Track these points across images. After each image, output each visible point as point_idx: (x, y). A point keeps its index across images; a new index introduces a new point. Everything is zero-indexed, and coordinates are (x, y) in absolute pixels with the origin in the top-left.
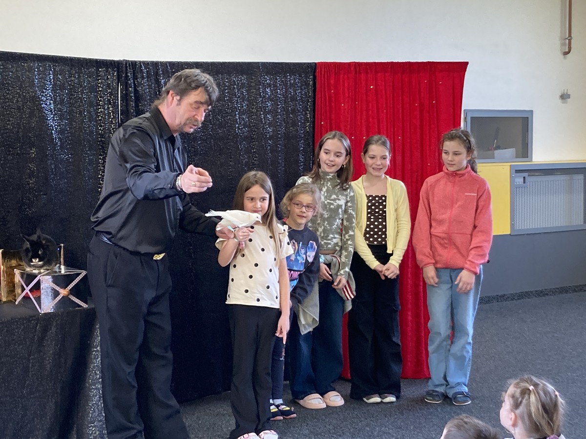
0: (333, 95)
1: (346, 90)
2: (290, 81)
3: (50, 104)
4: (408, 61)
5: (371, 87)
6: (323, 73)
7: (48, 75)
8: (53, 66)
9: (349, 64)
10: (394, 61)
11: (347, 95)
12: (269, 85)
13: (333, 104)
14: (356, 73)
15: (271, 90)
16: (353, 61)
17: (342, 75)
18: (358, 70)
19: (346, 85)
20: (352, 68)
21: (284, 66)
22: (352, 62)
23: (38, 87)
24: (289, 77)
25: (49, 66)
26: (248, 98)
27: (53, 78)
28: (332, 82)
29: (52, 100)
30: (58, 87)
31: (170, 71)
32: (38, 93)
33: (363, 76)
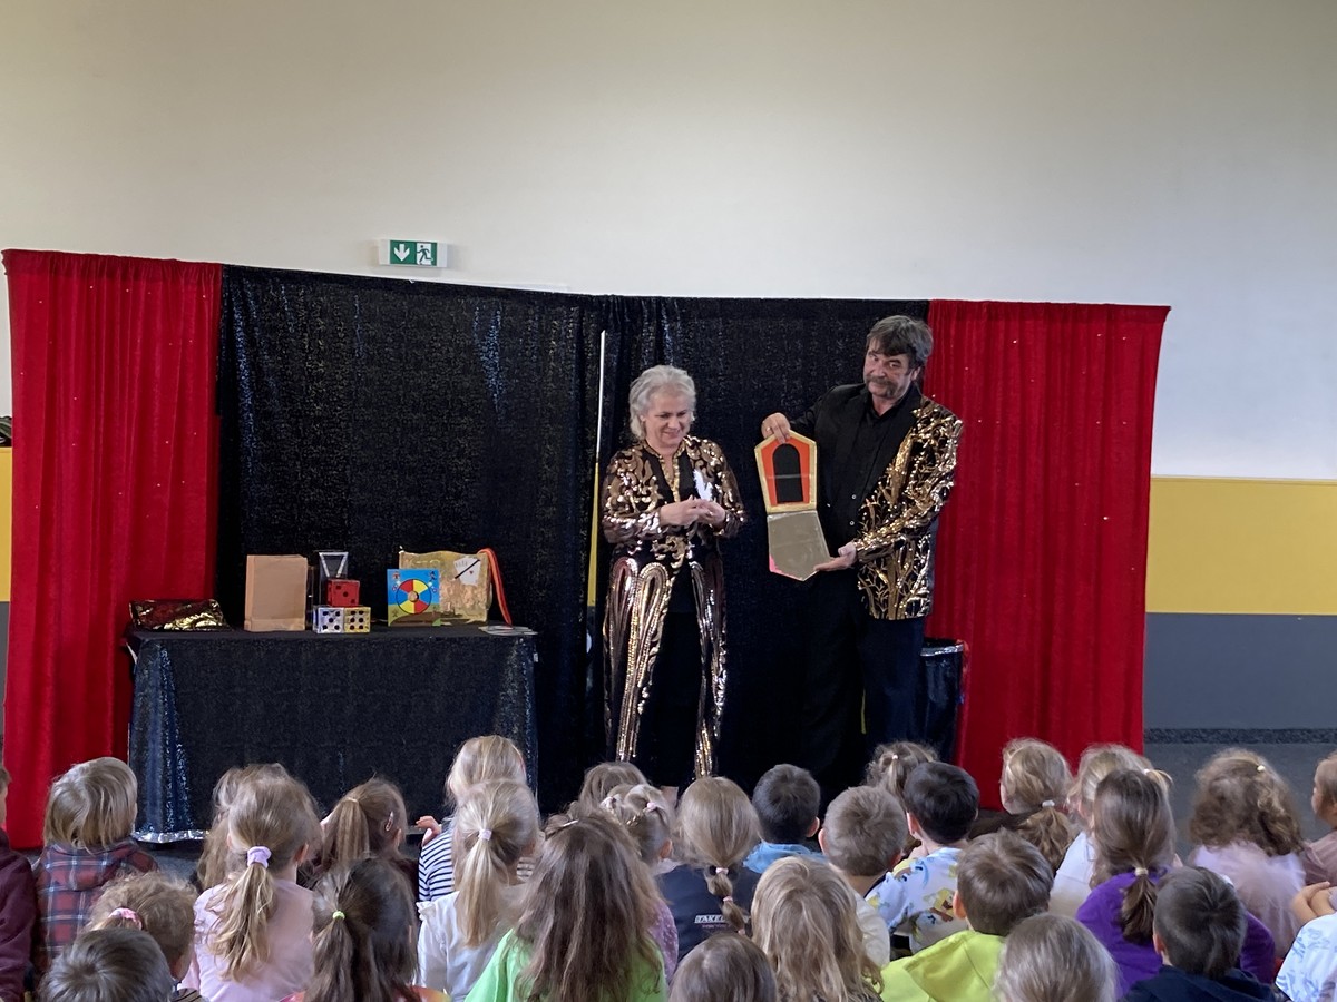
0: (952, 352)
1: (974, 345)
3: (494, 355)
5: (1015, 342)
6: (939, 316)
7: (494, 316)
8: (503, 303)
9: (981, 305)
10: (1052, 302)
11: (975, 350)
12: (842, 335)
13: (952, 367)
14: (990, 318)
15: (845, 344)
17: (968, 322)
18: (993, 314)
19: (974, 338)
20: (985, 312)
22: (986, 301)
23: (477, 332)
25: (497, 303)
26: (805, 353)
27: (501, 321)
28: (953, 332)
29: (496, 350)
30: (508, 332)
31: (678, 312)
32: (477, 341)
33: (1002, 324)
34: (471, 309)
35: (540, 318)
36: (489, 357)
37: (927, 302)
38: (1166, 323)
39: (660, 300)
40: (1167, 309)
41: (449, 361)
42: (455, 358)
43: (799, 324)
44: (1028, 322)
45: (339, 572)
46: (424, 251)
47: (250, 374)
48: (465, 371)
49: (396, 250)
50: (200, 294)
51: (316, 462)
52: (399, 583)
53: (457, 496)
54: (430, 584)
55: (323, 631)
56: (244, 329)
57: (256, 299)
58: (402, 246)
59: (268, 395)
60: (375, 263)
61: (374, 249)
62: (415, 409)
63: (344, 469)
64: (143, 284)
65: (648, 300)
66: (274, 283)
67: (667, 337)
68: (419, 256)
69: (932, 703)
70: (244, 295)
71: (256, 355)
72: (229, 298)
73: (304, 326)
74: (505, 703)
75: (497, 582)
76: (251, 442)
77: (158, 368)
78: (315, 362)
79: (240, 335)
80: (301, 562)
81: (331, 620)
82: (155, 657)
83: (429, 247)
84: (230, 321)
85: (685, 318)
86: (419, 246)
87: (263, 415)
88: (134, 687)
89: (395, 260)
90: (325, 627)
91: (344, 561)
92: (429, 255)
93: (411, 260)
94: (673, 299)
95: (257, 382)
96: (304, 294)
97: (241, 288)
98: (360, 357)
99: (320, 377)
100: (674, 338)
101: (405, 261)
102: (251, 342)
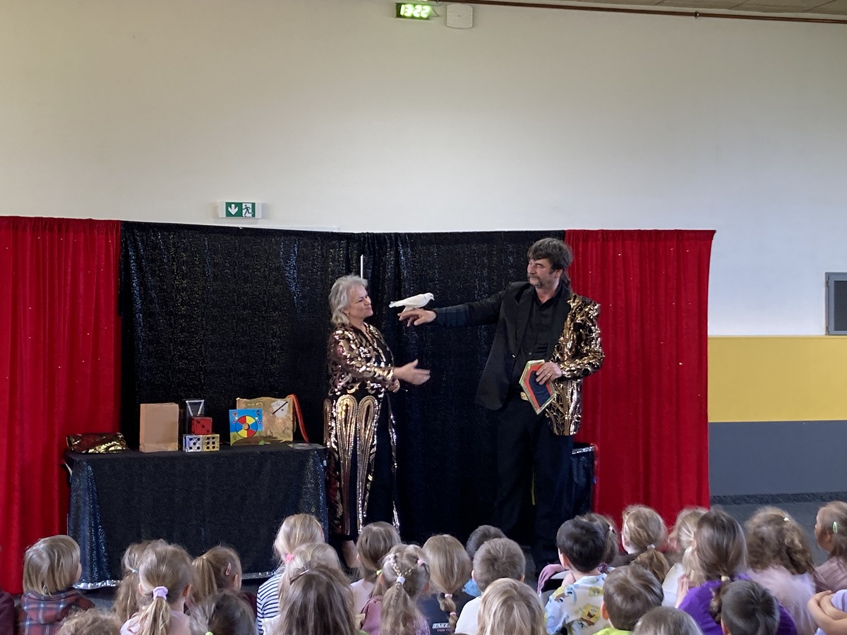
0: (580, 262)
1: (594, 258)
3: (294, 272)
4: (657, 229)
5: (619, 255)
6: (571, 240)
7: (293, 248)
8: (298, 239)
9: (597, 232)
11: (595, 262)
13: (581, 271)
14: (604, 241)
15: (514, 258)
17: (590, 243)
18: (606, 238)
19: (594, 252)
20: (600, 236)
22: (600, 230)
23: (283, 259)
26: (489, 265)
27: (297, 251)
28: (580, 249)
29: (295, 269)
30: (302, 258)
31: (408, 241)
32: (283, 264)
33: (611, 244)
34: (278, 243)
35: (322, 248)
36: (291, 274)
37: (564, 231)
38: (713, 241)
39: (397, 235)
40: (714, 232)
41: (265, 277)
42: (269, 274)
43: (485, 247)
44: (626, 242)
45: (199, 413)
46: (247, 208)
47: (140, 289)
48: (276, 283)
49: (229, 208)
50: (107, 240)
51: (182, 343)
52: (237, 418)
53: (273, 361)
54: (257, 418)
55: (190, 451)
56: (135, 261)
57: (142, 241)
58: (233, 205)
59: (151, 302)
60: (216, 217)
61: (215, 208)
62: (245, 308)
63: (201, 347)
64: (71, 235)
65: (389, 235)
66: (154, 231)
67: (402, 258)
68: (244, 211)
69: (576, 484)
70: (135, 239)
71: (143, 277)
72: (126, 242)
73: (173, 258)
74: (306, 493)
75: (299, 416)
76: (141, 332)
77: (82, 287)
78: (181, 280)
79: (133, 266)
80: (175, 407)
81: (195, 444)
82: (83, 470)
83: (250, 206)
84: (127, 257)
85: (413, 246)
86: (244, 205)
87: (149, 314)
88: (70, 490)
89: (229, 214)
90: (191, 448)
91: (202, 405)
92: (250, 211)
93: (239, 214)
94: (405, 234)
95: (144, 294)
96: (173, 237)
97: (133, 236)
98: (209, 276)
99: (184, 289)
100: (407, 258)
101: (235, 215)
102: (140, 268)
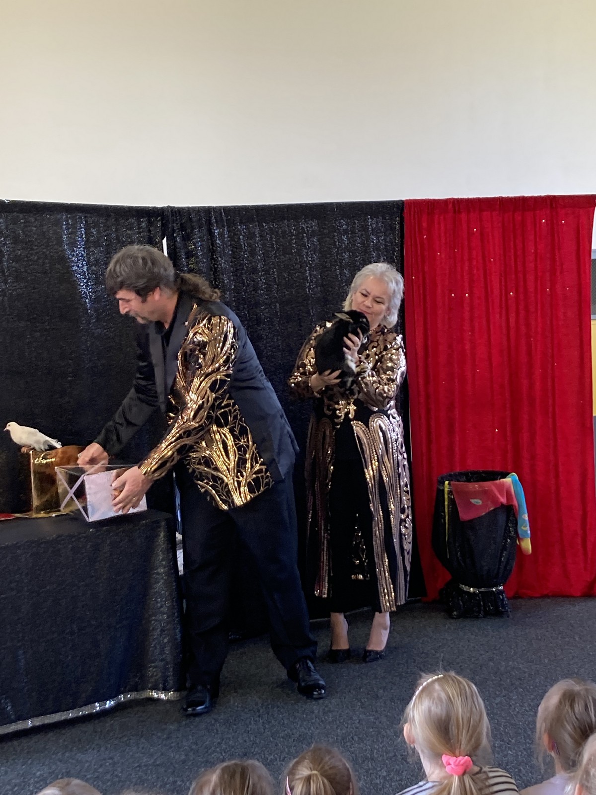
0: (425, 242)
1: (443, 234)
2: (371, 225)
4: (522, 195)
5: (475, 230)
6: (412, 213)
7: (79, 229)
8: (85, 217)
9: (446, 202)
10: (504, 196)
11: (443, 240)
12: (346, 232)
13: (426, 253)
14: (455, 212)
15: (348, 238)
16: (451, 197)
17: (437, 216)
18: (457, 209)
19: (442, 228)
20: (450, 206)
21: (364, 206)
22: (450, 199)
23: (67, 245)
24: (370, 220)
26: (320, 249)
27: (85, 233)
28: (424, 225)
29: (84, 260)
30: (91, 244)
31: (225, 218)
32: (67, 253)
33: (464, 216)
34: (58, 223)
36: (79, 266)
37: (403, 201)
41: (45, 272)
42: (50, 269)
43: (315, 224)
65: (197, 210)
67: (218, 241)
85: (231, 224)
94: (220, 208)
100: (224, 242)
